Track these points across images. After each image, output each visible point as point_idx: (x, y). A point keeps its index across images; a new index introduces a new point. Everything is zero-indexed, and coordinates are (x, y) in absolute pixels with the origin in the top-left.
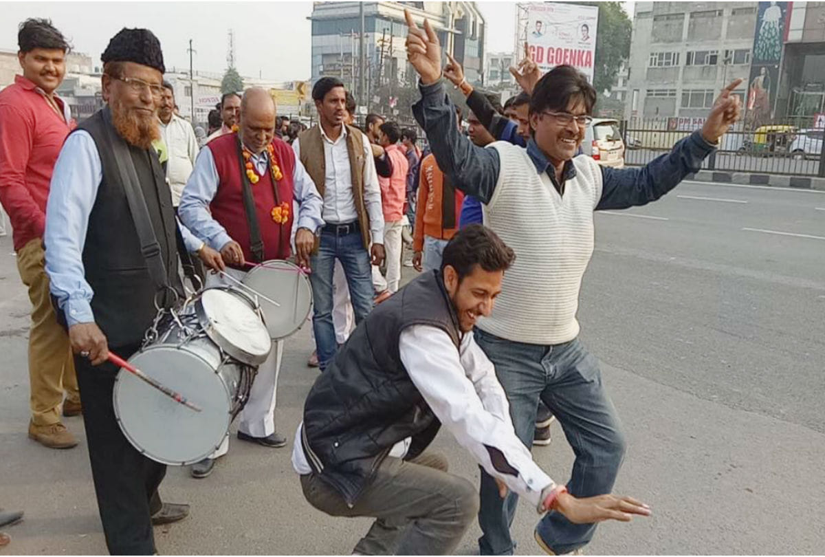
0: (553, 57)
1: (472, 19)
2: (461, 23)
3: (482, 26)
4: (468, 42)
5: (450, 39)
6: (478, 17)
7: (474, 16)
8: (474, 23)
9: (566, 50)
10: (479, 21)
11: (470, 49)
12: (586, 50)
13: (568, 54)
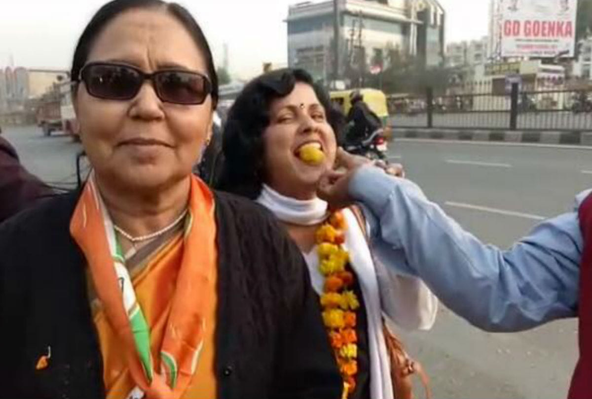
0: (530, 29)
1: (432, 10)
2: (423, 15)
3: (443, 17)
4: (429, 31)
5: (413, 29)
6: (438, 8)
7: (436, 9)
8: (435, 15)
9: (544, 23)
10: (440, 12)
11: (432, 36)
12: (566, 21)
13: (547, 26)
